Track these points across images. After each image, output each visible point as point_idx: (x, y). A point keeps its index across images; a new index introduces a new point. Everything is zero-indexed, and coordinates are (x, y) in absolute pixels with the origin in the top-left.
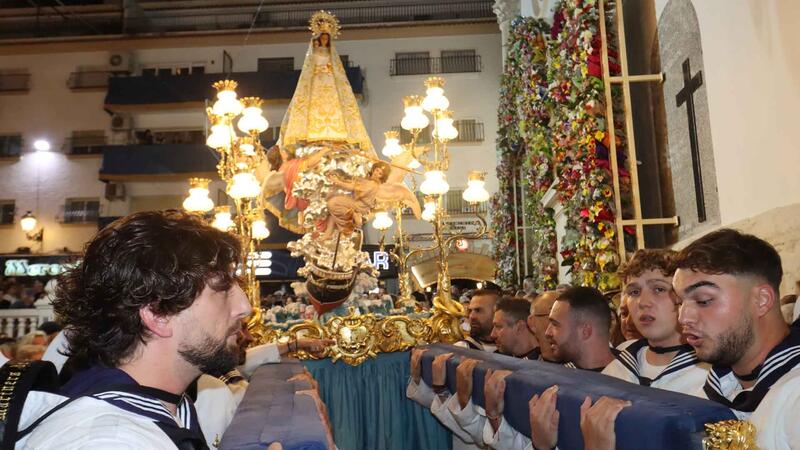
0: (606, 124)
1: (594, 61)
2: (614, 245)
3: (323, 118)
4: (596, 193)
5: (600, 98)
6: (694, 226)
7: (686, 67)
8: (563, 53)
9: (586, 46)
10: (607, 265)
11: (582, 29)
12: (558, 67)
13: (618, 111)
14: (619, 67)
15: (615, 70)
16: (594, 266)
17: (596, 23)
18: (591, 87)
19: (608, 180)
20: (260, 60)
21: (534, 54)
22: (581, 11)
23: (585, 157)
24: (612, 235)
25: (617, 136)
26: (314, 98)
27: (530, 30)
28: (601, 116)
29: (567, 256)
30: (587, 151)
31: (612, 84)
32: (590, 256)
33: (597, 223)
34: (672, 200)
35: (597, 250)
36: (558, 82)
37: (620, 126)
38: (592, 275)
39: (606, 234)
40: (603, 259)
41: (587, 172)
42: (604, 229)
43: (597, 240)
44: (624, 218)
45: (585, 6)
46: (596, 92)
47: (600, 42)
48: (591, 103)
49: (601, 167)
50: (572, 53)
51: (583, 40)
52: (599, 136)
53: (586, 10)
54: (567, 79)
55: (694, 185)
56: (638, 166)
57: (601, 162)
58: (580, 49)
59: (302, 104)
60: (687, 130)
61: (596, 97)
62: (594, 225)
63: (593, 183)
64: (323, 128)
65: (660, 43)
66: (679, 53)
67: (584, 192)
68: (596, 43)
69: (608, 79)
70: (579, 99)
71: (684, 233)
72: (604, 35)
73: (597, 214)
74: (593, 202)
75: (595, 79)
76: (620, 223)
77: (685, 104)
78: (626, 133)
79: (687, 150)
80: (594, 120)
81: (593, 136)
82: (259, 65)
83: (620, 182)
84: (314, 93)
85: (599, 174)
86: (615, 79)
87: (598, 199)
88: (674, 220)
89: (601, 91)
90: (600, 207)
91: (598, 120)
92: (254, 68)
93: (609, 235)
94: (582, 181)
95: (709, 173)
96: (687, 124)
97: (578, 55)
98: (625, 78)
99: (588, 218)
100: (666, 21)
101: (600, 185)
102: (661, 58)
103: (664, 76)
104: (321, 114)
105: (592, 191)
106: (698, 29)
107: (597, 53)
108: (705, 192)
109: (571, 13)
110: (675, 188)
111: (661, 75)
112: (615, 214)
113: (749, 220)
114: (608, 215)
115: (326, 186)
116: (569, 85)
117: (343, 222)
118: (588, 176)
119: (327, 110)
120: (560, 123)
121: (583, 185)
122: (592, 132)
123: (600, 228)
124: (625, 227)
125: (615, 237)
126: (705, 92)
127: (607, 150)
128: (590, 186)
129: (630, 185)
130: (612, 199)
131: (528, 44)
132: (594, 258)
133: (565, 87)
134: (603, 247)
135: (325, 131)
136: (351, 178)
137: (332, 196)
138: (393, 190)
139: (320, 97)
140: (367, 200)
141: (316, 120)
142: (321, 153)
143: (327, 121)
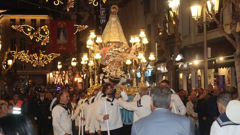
26: (111, 30)
104: (113, 34)
117: (118, 64)
119: (115, 33)
135: (114, 39)
136: (121, 52)
137: (115, 57)
138: (132, 56)
139: (113, 30)
140: (125, 58)
141: (112, 36)
142: (113, 45)
143: (115, 36)
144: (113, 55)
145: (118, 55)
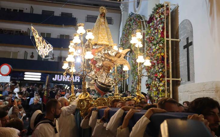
0: (164, 51)
1: (162, 33)
2: (164, 85)
3: (103, 38)
4: (160, 70)
5: (163, 44)
6: (186, 82)
7: (187, 39)
8: (152, 29)
9: (160, 29)
10: (162, 90)
11: (159, 24)
12: (150, 32)
13: (168, 48)
14: (169, 36)
15: (167, 37)
16: (158, 90)
17: (164, 23)
18: (161, 40)
19: (164, 67)
20: (43, 11)
21: (138, 26)
22: (160, 19)
23: (158, 59)
24: (164, 82)
25: (167, 55)
26: (100, 31)
27: (137, 18)
28: (163, 49)
29: (147, 86)
30: (159, 58)
31: (167, 40)
32: (157, 87)
33: (160, 78)
34: (179, 74)
35: (159, 86)
36: (149, 36)
37: (168, 52)
38: (157, 92)
39: (162, 81)
40: (161, 88)
41: (158, 64)
42: (162, 80)
43: (159, 83)
44: (167, 78)
45: (161, 18)
46: (162, 42)
47: (164, 28)
48: (161, 45)
49: (162, 63)
50: (155, 30)
51: (159, 27)
52: (162, 54)
53: (161, 19)
54: (152, 36)
55: (187, 71)
56: (172, 64)
57: (162, 62)
58: (158, 29)
59: (96, 33)
60: (186, 56)
61: (162, 43)
62: (159, 79)
63: (160, 67)
64: (103, 40)
65: (179, 31)
66: (186, 35)
67: (157, 69)
68: (163, 28)
69: (166, 39)
70: (157, 43)
71: (182, 83)
72: (165, 27)
73: (160, 76)
74: (159, 72)
75: (162, 38)
76: (166, 79)
77: (186, 49)
78: (169, 54)
79: (186, 61)
80: (161, 50)
81: (160, 54)
82: (42, 12)
83: (167, 68)
84: (100, 30)
85: (161, 65)
86: (167, 39)
87: (161, 72)
88: (180, 79)
89: (164, 42)
90: (161, 74)
91: (162, 50)
92: (40, 13)
93: (163, 82)
94: (156, 66)
95: (192, 69)
96: (187, 54)
97: (158, 31)
98: (170, 39)
99: (157, 77)
100: (182, 25)
101: (162, 68)
102: (179, 35)
103: (180, 40)
104: (102, 36)
105: (159, 69)
106: (193, 30)
107: (163, 31)
108: (190, 73)
109: (157, 19)
110: (180, 71)
111: (179, 39)
112: (165, 76)
113: (204, 83)
114: (163, 76)
115: (103, 58)
116: (153, 38)
117: (107, 69)
118: (158, 65)
119: (104, 35)
120: (149, 48)
121: (156, 67)
122: (160, 53)
123: (161, 80)
124: (167, 80)
125: (165, 83)
126: (193, 47)
127: (164, 58)
128: (158, 68)
129: (169, 69)
130: (165, 72)
131: (136, 22)
132: (158, 88)
133: (152, 38)
134: (161, 85)
135: (103, 41)
136: (111, 56)
137: (104, 61)
138: (122, 61)
139: (102, 31)
140: (115, 63)
141: (100, 38)
142: (102, 48)
143: (104, 38)
144: (102, 59)
145: (107, 60)
